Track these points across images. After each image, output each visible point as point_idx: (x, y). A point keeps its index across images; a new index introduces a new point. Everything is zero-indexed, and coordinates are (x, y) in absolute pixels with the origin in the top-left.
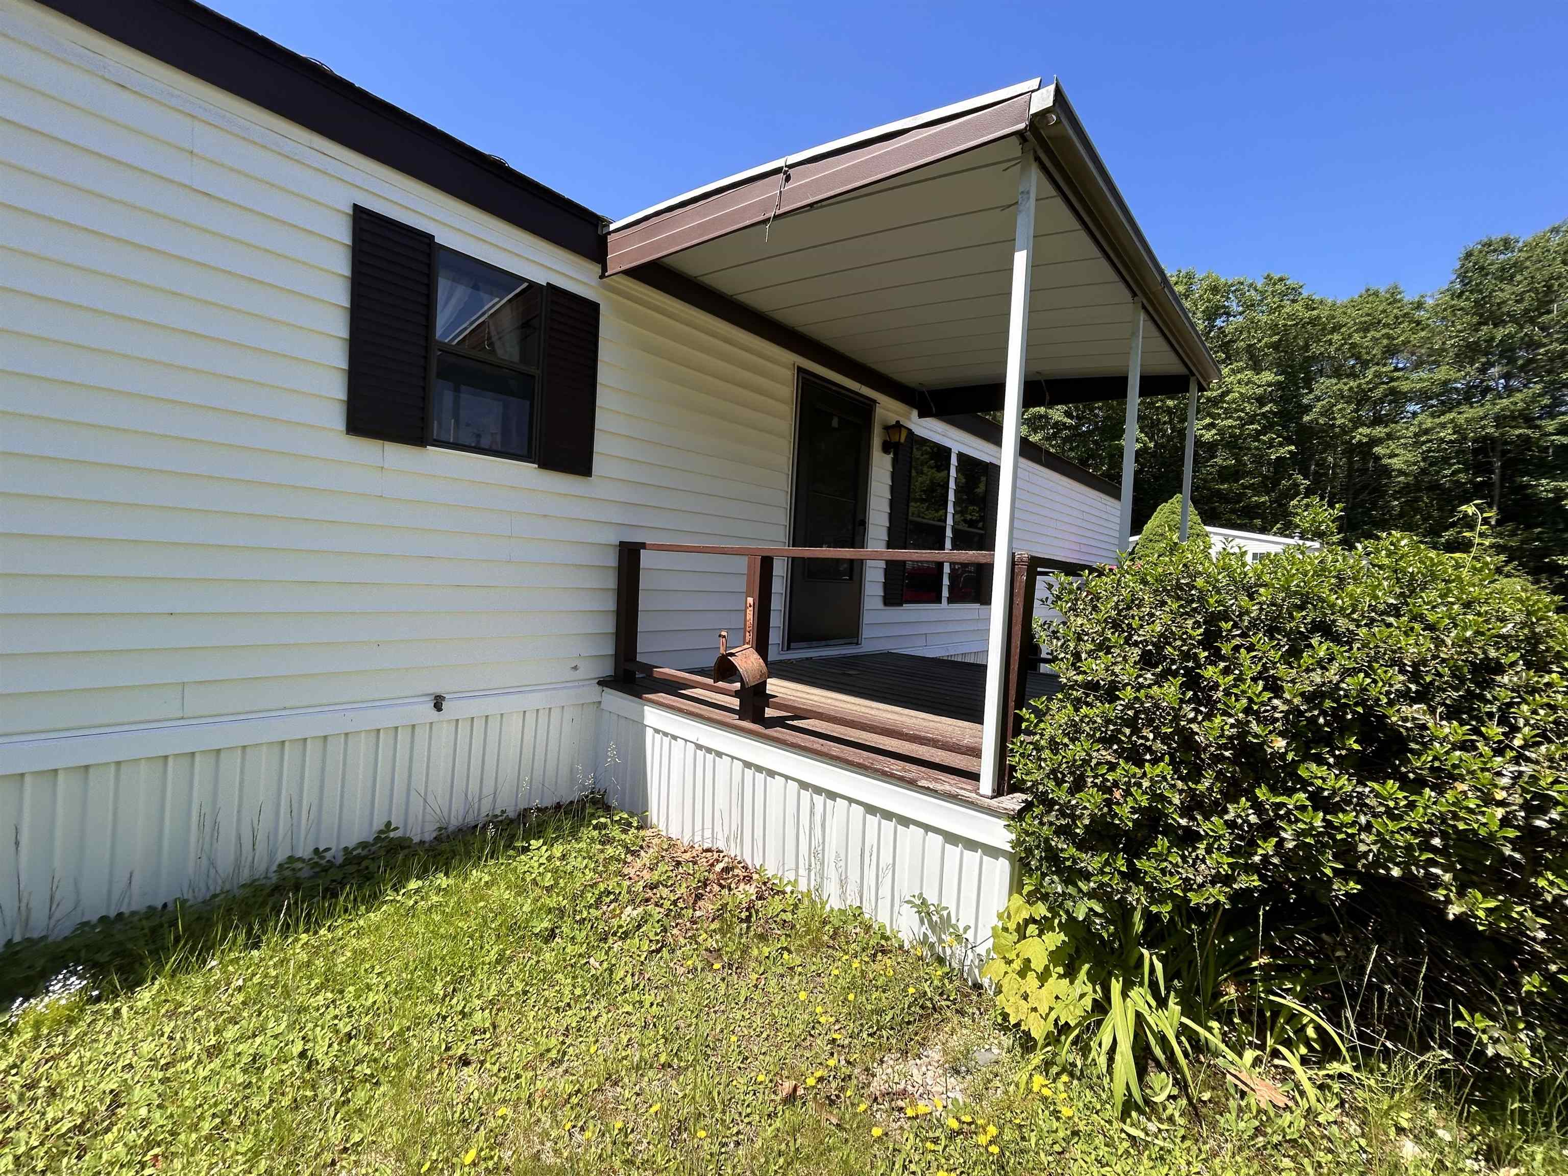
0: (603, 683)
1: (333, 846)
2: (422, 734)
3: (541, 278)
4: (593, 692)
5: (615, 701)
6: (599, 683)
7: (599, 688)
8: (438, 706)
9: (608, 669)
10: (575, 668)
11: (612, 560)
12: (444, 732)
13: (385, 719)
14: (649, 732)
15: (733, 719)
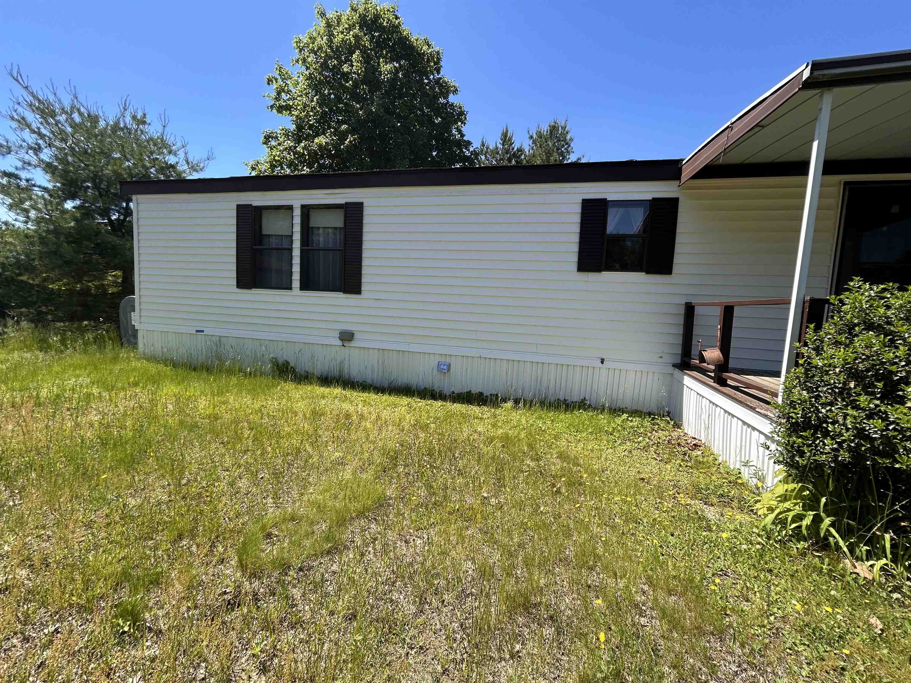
0: (675, 366)
1: (569, 399)
2: (597, 371)
3: (649, 197)
4: (671, 369)
5: (677, 373)
6: (673, 366)
7: (673, 368)
8: (602, 362)
9: (678, 361)
10: (661, 357)
11: (682, 311)
12: (604, 372)
13: (585, 363)
14: (685, 387)
15: (711, 382)
